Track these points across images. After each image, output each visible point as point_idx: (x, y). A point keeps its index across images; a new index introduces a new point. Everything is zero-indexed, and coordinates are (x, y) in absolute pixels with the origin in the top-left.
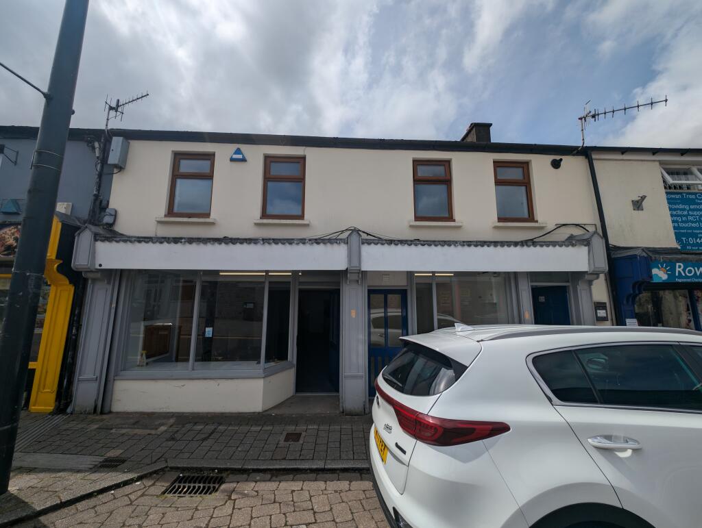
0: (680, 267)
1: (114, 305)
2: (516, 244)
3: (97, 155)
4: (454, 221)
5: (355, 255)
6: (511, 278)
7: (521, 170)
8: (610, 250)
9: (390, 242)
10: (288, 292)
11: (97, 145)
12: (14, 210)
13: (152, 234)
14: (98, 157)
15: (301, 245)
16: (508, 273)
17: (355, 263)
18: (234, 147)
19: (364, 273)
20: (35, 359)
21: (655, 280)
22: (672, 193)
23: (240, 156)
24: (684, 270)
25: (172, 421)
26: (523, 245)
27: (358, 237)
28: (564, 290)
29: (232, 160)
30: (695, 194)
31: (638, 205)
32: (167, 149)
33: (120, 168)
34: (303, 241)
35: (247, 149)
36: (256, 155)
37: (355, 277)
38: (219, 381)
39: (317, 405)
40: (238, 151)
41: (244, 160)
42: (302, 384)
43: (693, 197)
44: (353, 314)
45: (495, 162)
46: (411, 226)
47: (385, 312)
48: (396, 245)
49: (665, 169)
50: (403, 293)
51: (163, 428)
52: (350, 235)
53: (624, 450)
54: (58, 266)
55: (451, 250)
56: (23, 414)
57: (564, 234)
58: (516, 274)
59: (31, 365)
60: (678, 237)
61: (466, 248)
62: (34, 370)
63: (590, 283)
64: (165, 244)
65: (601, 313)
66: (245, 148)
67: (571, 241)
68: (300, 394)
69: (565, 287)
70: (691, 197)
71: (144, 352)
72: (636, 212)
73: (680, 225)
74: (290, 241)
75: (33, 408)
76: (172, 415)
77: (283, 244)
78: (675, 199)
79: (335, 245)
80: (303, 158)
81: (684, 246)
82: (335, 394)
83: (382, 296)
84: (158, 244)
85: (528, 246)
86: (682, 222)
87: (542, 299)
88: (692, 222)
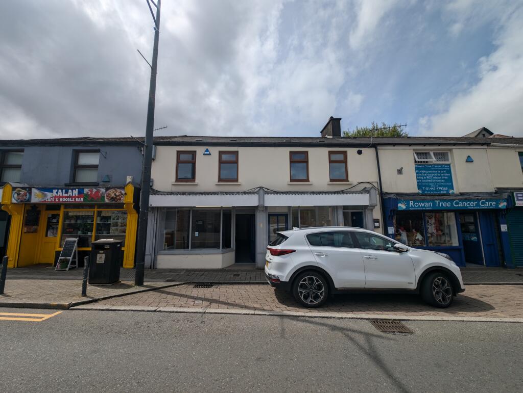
0: (411, 203)
1: (155, 222)
2: (335, 193)
3: (143, 153)
4: (309, 181)
5: (261, 199)
6: (335, 208)
7: (343, 155)
8: (382, 194)
9: (278, 193)
10: (231, 215)
11: (142, 149)
12: (108, 180)
13: (169, 190)
14: (143, 155)
15: (237, 195)
16: (334, 206)
17: (262, 203)
18: (205, 148)
19: (266, 207)
20: (124, 247)
21: (399, 209)
22: (417, 165)
23: (208, 153)
24: (414, 204)
25: (184, 271)
26: (338, 194)
27: (262, 191)
28: (361, 213)
29: (204, 154)
30: (431, 165)
31: (400, 172)
32: (174, 150)
33: (154, 160)
34: (238, 193)
35: (211, 149)
36: (215, 151)
37: (262, 209)
38: (203, 255)
39: (246, 266)
40: (207, 150)
41: (210, 154)
42: (238, 259)
43: (431, 166)
44: (261, 225)
45: (329, 152)
46: (288, 184)
47: (277, 226)
48: (280, 194)
49: (416, 153)
50: (286, 215)
51: (182, 273)
52: (259, 190)
53: (323, 255)
54: (134, 206)
55: (306, 196)
56: (121, 268)
57: (362, 187)
58: (337, 207)
59: (123, 249)
60: (419, 187)
61: (312, 195)
62: (123, 251)
63: (372, 210)
64: (179, 196)
65: (377, 224)
66: (210, 148)
67: (365, 191)
68: (237, 264)
69: (362, 212)
70: (429, 166)
71: (166, 244)
72: (399, 175)
73: (423, 181)
74: (233, 193)
75: (125, 266)
76: (184, 269)
77: (230, 194)
78: (421, 168)
79: (253, 195)
80: (237, 152)
81: (423, 191)
82: (253, 263)
83: (275, 217)
84: (176, 196)
85: (341, 194)
86: (424, 179)
87: (354, 218)
88: (428, 179)
